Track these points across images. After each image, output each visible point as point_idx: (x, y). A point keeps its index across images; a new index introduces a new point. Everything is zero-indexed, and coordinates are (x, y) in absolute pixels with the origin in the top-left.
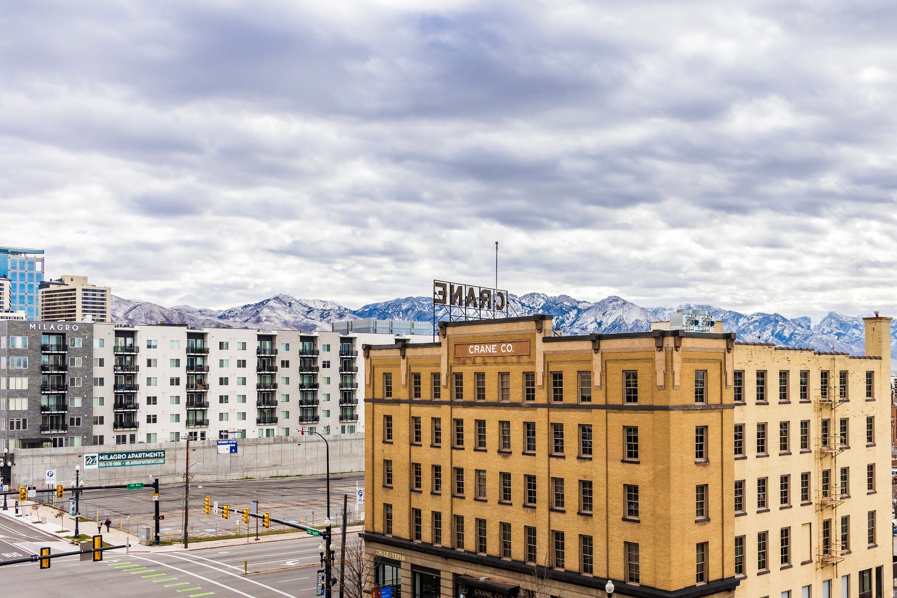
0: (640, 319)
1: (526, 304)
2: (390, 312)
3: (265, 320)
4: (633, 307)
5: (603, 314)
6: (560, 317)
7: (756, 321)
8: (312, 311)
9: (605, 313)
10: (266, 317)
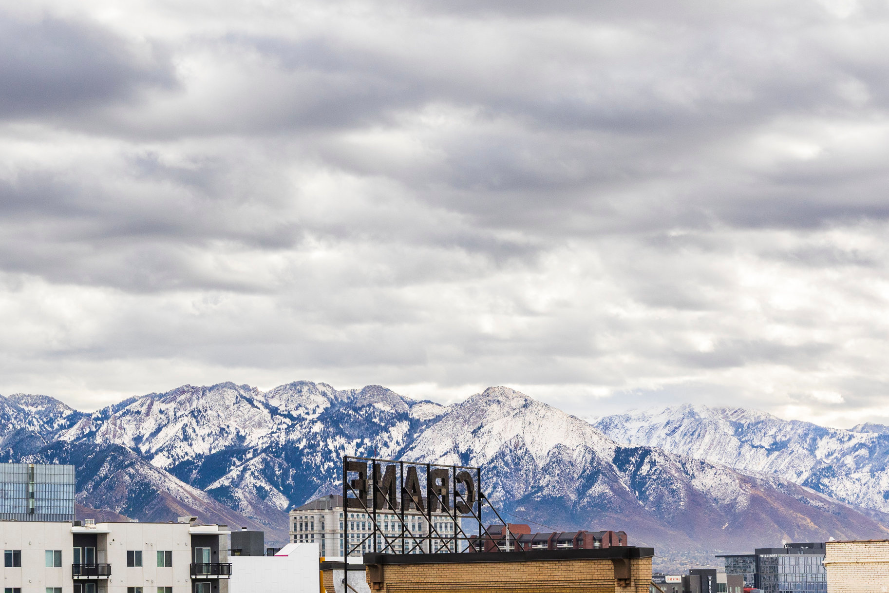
0: (567, 443)
1: (282, 409)
4: (549, 414)
5: (474, 432)
6: (366, 441)
7: (862, 445)
9: (479, 428)
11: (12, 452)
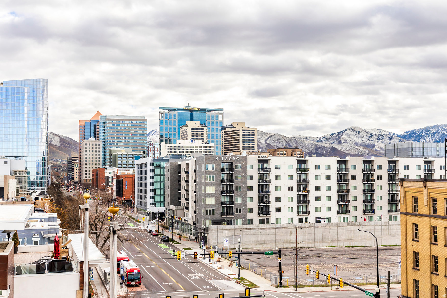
2: (423, 135)
3: (344, 142)
8: (372, 136)
10: (344, 140)
11: (441, 140)
